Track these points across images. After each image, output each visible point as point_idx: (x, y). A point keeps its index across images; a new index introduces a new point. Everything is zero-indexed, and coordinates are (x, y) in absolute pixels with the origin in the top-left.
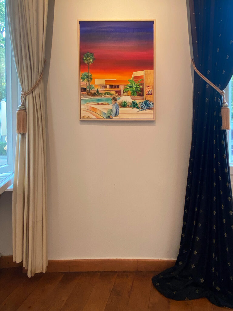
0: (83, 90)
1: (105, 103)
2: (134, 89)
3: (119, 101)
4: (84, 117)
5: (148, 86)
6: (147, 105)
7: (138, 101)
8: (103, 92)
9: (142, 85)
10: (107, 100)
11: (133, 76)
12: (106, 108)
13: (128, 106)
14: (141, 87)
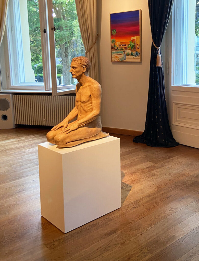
0: (112, 48)
1: (121, 54)
2: (132, 46)
3: (126, 52)
4: (113, 61)
5: (137, 44)
6: (137, 54)
7: (133, 52)
8: (120, 48)
9: (135, 44)
10: (121, 52)
11: (131, 39)
12: (121, 56)
13: (130, 55)
14: (134, 45)
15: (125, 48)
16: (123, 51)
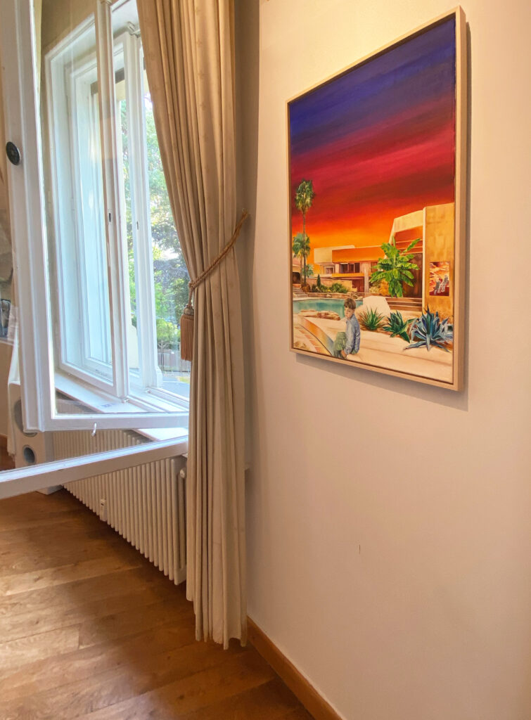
0: (296, 278)
2: (395, 273)
5: (436, 264)
7: (405, 315)
8: (328, 284)
9: (418, 259)
11: (394, 231)
13: (380, 326)
14: (415, 266)
15: (358, 283)
16: (343, 301)
